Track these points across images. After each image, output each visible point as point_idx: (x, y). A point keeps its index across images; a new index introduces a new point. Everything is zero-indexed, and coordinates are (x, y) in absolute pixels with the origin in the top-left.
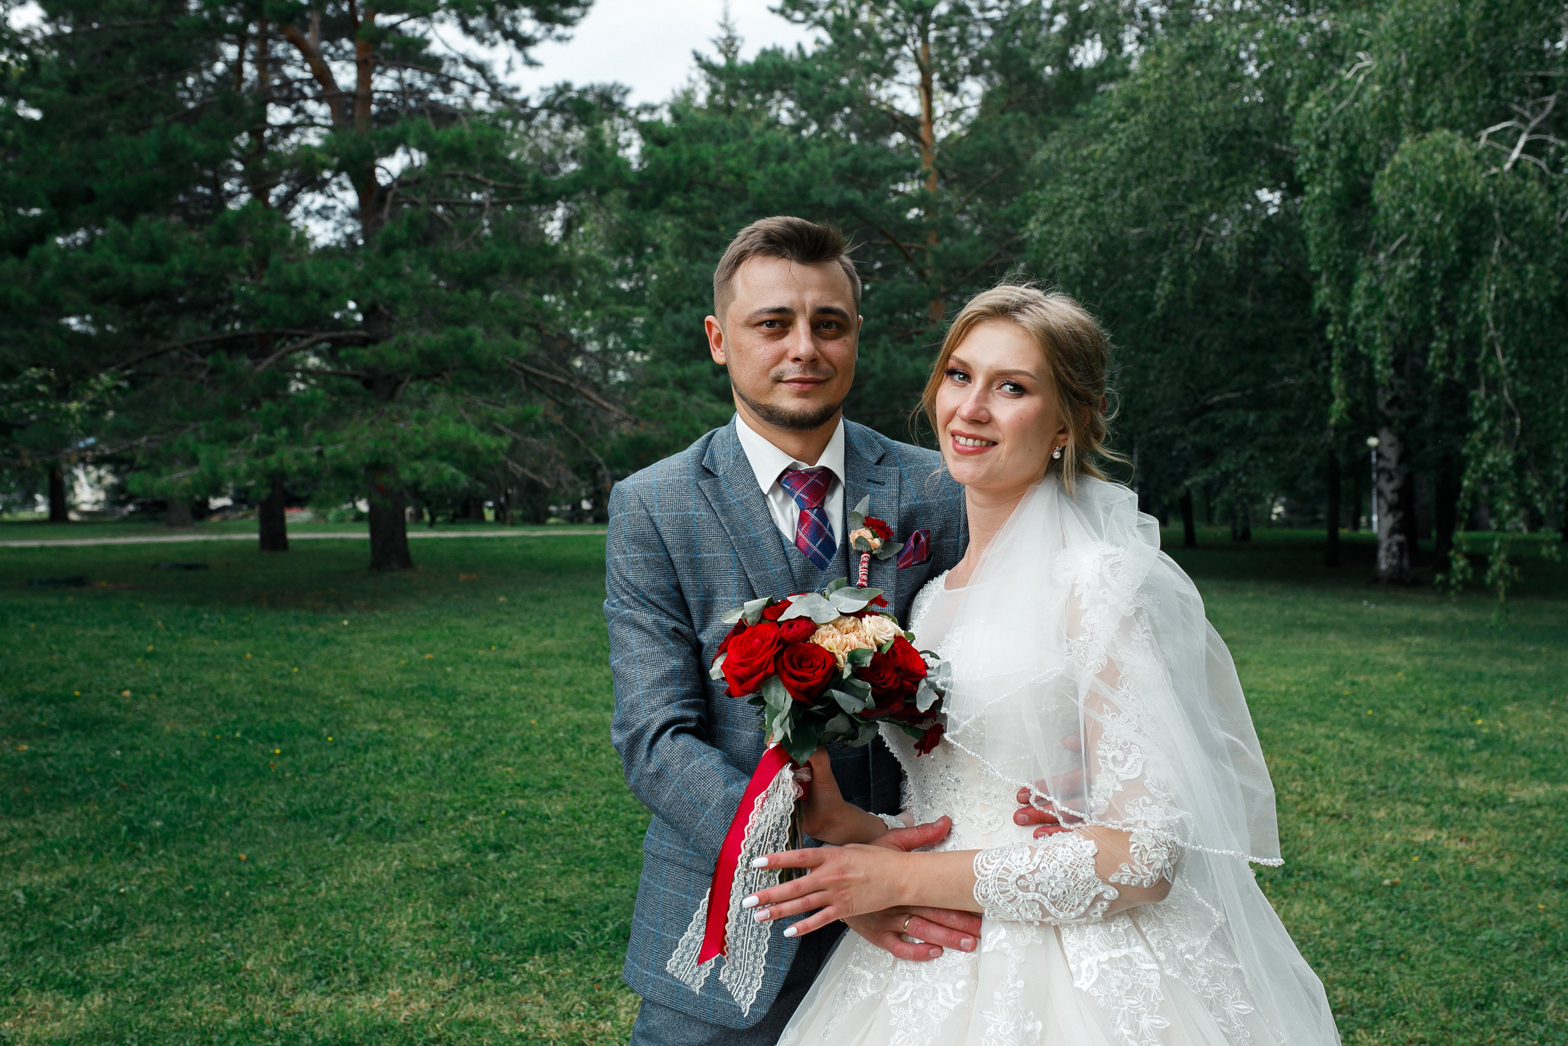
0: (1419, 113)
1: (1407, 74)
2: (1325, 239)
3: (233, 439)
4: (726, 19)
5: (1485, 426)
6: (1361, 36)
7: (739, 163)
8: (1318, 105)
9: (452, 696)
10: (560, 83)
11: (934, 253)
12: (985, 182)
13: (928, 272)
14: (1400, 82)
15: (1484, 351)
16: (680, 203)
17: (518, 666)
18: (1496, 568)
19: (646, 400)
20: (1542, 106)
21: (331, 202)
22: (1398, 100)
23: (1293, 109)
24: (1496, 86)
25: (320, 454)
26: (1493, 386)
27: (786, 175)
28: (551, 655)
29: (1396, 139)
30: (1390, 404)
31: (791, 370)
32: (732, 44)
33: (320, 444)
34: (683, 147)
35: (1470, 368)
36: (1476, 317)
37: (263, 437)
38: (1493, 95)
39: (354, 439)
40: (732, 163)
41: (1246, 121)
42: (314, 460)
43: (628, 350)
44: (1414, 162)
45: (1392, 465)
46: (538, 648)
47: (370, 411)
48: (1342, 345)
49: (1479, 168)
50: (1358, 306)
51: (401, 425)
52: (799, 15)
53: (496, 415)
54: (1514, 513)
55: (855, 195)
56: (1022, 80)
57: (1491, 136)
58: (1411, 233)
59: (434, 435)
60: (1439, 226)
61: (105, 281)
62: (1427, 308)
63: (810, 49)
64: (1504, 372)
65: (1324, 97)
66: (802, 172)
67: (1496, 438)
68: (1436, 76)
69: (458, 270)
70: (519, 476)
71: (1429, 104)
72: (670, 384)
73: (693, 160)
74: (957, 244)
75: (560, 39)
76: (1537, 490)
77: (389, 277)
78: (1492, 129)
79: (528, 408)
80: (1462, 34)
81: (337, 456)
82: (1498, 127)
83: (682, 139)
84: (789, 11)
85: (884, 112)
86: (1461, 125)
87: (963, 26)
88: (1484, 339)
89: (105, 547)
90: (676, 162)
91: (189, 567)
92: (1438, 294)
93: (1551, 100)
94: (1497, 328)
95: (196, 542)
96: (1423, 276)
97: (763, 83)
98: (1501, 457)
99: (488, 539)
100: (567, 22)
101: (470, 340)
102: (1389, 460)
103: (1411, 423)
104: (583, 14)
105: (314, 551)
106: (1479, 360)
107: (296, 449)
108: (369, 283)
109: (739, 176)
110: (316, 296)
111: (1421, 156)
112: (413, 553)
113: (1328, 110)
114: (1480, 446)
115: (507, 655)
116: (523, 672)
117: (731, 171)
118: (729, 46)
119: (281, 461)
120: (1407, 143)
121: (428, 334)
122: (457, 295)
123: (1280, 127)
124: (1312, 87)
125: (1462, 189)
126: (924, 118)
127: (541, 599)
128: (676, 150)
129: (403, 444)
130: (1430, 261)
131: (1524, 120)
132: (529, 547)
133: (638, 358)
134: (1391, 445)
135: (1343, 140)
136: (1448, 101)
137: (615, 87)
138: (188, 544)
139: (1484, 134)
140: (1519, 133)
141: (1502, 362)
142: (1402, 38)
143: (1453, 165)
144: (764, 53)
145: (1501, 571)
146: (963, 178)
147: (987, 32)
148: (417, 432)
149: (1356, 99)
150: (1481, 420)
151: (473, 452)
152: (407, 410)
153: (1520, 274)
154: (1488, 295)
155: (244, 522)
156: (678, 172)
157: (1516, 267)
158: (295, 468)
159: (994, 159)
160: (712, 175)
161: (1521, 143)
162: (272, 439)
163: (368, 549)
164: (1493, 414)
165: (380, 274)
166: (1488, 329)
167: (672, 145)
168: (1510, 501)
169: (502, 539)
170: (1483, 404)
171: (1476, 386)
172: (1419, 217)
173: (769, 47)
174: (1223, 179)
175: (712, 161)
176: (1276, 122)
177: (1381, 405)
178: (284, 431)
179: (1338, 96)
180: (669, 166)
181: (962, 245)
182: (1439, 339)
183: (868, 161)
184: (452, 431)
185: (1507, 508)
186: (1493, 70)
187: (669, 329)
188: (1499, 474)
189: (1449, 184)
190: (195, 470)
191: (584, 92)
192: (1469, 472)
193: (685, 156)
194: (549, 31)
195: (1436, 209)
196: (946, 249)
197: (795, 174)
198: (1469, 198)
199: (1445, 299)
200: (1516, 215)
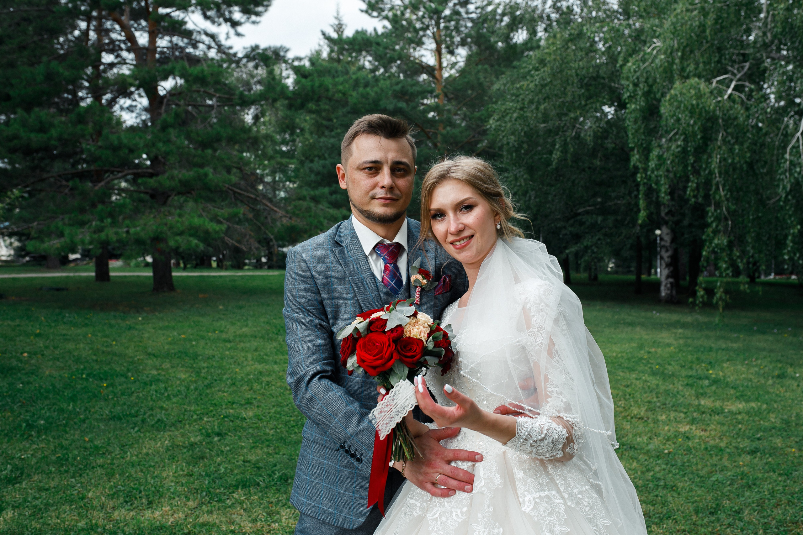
0: (683, 69)
1: (678, 50)
2: (636, 131)
3: (82, 224)
4: (338, 14)
5: (714, 225)
6: (655, 31)
7: (344, 87)
8: (634, 64)
9: (195, 357)
10: (253, 45)
11: (442, 135)
12: (468, 99)
13: (439, 144)
14: (674, 54)
15: (714, 188)
16: (314, 107)
17: (229, 341)
18: (718, 295)
19: (295, 207)
20: (743, 68)
21: (134, 103)
22: (673, 63)
23: (621, 66)
24: (720, 58)
25: (128, 232)
26: (718, 205)
27: (368, 94)
28: (246, 336)
29: (672, 82)
30: (667, 214)
31: (380, 193)
32: (341, 28)
33: (128, 227)
34: (316, 79)
35: (707, 197)
36: (710, 171)
37: (98, 223)
38: (719, 62)
39: (145, 225)
40: (340, 87)
41: (598, 72)
42: (124, 235)
43: (286, 181)
44: (681, 94)
45: (668, 244)
46: (239, 332)
47: (154, 210)
48: (644, 184)
49: (712, 97)
50: (652, 164)
51: (170, 218)
52: (375, 14)
53: (219, 214)
54: (727, 269)
55: (402, 105)
56: (487, 49)
57: (718, 82)
58: (679, 129)
59: (187, 223)
60: (693, 126)
61: (16, 141)
62: (686, 167)
63: (380, 31)
64: (723, 199)
65: (637, 61)
66: (376, 93)
67: (719, 231)
68: (692, 52)
69: (200, 139)
70: (230, 244)
71: (688, 66)
72: (308, 199)
73: (321, 85)
74: (453, 131)
75: (254, 23)
76: (738, 257)
77: (164, 142)
78: (718, 79)
79: (235, 210)
80: (704, 31)
81: (136, 233)
82: (721, 78)
83: (315, 75)
84: (370, 11)
85: (417, 63)
86: (703, 77)
87: (458, 21)
88: (714, 182)
89: (14, 279)
90: (312, 86)
91: (58, 290)
92: (691, 159)
93: (747, 65)
94: (720, 177)
95: (62, 277)
96: (684, 151)
97: (357, 47)
98: (721, 240)
99: (214, 277)
100: (258, 14)
101: (206, 175)
102: (666, 241)
103: (677, 223)
104: (266, 11)
105: (124, 282)
106: (711, 193)
107: (115, 230)
108: (154, 145)
109: (344, 94)
110: (126, 151)
111: (684, 91)
112: (175, 283)
113: (639, 67)
114: (711, 235)
115: (224, 336)
116: (232, 344)
117: (340, 91)
118: (339, 28)
119: (107, 235)
120: (677, 84)
121: (184, 171)
122: (199, 152)
123: (615, 75)
124: (631, 55)
125: (704, 107)
126: (437, 67)
127: (241, 307)
128: (312, 80)
129: (171, 228)
130: (688, 142)
131: (734, 75)
132: (234, 281)
133: (291, 186)
134: (667, 234)
135: (646, 82)
136: (697, 64)
137: (281, 48)
138: (58, 277)
139: (715, 81)
140: (731, 81)
141: (722, 193)
142: (675, 32)
143: (699, 96)
144: (357, 32)
145: (721, 297)
146: (456, 98)
147: (470, 24)
148: (178, 222)
149: (652, 62)
150: (712, 222)
151: (207, 232)
152: (173, 210)
153: (731, 150)
154: (716, 160)
155: (87, 266)
156: (313, 91)
157: (730, 147)
158: (114, 239)
159: (472, 88)
160: (330, 93)
161: (732, 86)
162: (103, 224)
163: (152, 281)
164: (718, 219)
165: (160, 140)
166: (716, 177)
167: (310, 78)
168: (726, 262)
169: (221, 277)
170: (713, 214)
171: (709, 205)
172: (683, 121)
173: (360, 29)
174: (586, 101)
175: (330, 86)
176: (613, 73)
177: (663, 214)
178: (109, 220)
179: (644, 60)
180: (309, 88)
181: (456, 131)
182: (693, 182)
183: (409, 88)
184: (196, 221)
185: (724, 266)
186: (719, 49)
187: (308, 171)
188: (721, 249)
189: (698, 105)
190: (63, 240)
191: (265, 50)
192: (706, 248)
193: (317, 84)
194: (248, 18)
195: (691, 117)
196: (448, 132)
197: (373, 94)
198: (707, 112)
199: (695, 162)
200: (729, 121)
